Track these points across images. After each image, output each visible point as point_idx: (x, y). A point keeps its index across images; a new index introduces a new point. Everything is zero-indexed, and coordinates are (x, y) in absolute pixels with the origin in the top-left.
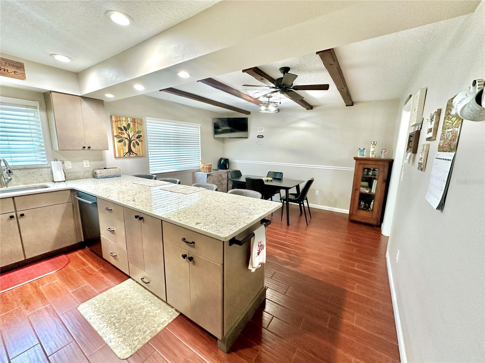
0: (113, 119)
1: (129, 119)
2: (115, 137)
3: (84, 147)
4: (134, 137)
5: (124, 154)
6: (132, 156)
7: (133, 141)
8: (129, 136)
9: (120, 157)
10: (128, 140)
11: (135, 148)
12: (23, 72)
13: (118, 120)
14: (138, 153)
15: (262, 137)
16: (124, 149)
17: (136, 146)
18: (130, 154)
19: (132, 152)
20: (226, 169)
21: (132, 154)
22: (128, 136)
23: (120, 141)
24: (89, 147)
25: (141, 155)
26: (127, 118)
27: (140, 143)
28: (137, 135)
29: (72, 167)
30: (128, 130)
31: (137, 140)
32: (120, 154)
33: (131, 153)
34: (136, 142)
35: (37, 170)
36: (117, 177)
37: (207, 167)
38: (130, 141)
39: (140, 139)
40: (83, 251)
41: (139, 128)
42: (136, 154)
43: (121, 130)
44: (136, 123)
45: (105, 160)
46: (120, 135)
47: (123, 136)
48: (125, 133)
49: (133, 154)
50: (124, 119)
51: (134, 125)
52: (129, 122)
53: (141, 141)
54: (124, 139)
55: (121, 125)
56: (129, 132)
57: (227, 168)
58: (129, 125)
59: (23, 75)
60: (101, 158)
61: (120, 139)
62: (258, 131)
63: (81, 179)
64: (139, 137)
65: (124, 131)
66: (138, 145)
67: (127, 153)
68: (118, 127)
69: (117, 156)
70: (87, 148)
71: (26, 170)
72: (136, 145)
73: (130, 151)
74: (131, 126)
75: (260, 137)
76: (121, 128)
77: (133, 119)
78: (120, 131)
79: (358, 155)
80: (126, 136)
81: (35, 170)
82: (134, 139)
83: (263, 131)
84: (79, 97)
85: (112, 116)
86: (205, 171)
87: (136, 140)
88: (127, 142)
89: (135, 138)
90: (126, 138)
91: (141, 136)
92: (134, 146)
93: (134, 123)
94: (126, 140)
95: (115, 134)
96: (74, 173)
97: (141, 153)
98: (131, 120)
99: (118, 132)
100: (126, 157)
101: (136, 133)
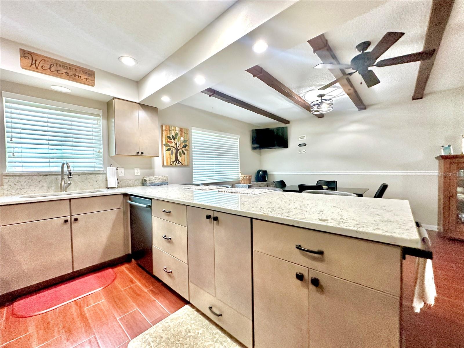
0: (164, 128)
1: (177, 129)
2: (164, 146)
3: (138, 153)
4: (181, 146)
5: (171, 164)
6: (178, 165)
8: (176, 145)
9: (167, 166)
11: (181, 157)
12: (93, 79)
13: (168, 129)
14: (184, 162)
15: (305, 145)
16: (171, 157)
17: (182, 155)
18: (176, 163)
19: (179, 161)
20: (265, 181)
21: (178, 163)
22: (175, 145)
23: (168, 150)
24: (142, 153)
25: (186, 165)
26: (175, 127)
27: (186, 152)
28: (184, 144)
29: (125, 174)
30: (176, 139)
31: (183, 149)
32: (167, 162)
33: (177, 162)
34: (182, 151)
35: (93, 176)
36: (164, 185)
37: (248, 178)
38: (177, 150)
39: (186, 148)
40: (130, 265)
41: (185, 137)
42: (182, 163)
43: (170, 139)
44: (183, 133)
45: (154, 168)
46: (169, 144)
47: (171, 145)
48: (173, 142)
49: (179, 163)
50: (173, 128)
51: (181, 135)
52: (177, 132)
53: (187, 150)
54: (171, 148)
55: (170, 134)
56: (177, 141)
57: (267, 180)
58: (177, 134)
59: (93, 81)
60: (151, 167)
61: (168, 148)
62: (300, 139)
63: (131, 186)
64: (185, 146)
65: (172, 140)
66: (184, 154)
67: (174, 162)
68: (168, 136)
69: (165, 164)
70: (140, 154)
71: (84, 176)
72: (182, 154)
73: (177, 159)
74: (179, 135)
75: (302, 145)
76: (170, 137)
77: (180, 128)
78: (169, 140)
79: (442, 153)
80: (173, 144)
81: (92, 176)
82: (180, 148)
83: (305, 138)
84: (137, 104)
85: (162, 125)
86: (245, 182)
87: (182, 149)
88: (174, 151)
89: (182, 147)
90: (174, 147)
91: (187, 145)
92: (180, 155)
93: (181, 133)
94: (174, 148)
95: (164, 143)
96: (125, 181)
97: (186, 162)
98: (179, 129)
99: (167, 141)
100: (173, 166)
101: (183, 142)
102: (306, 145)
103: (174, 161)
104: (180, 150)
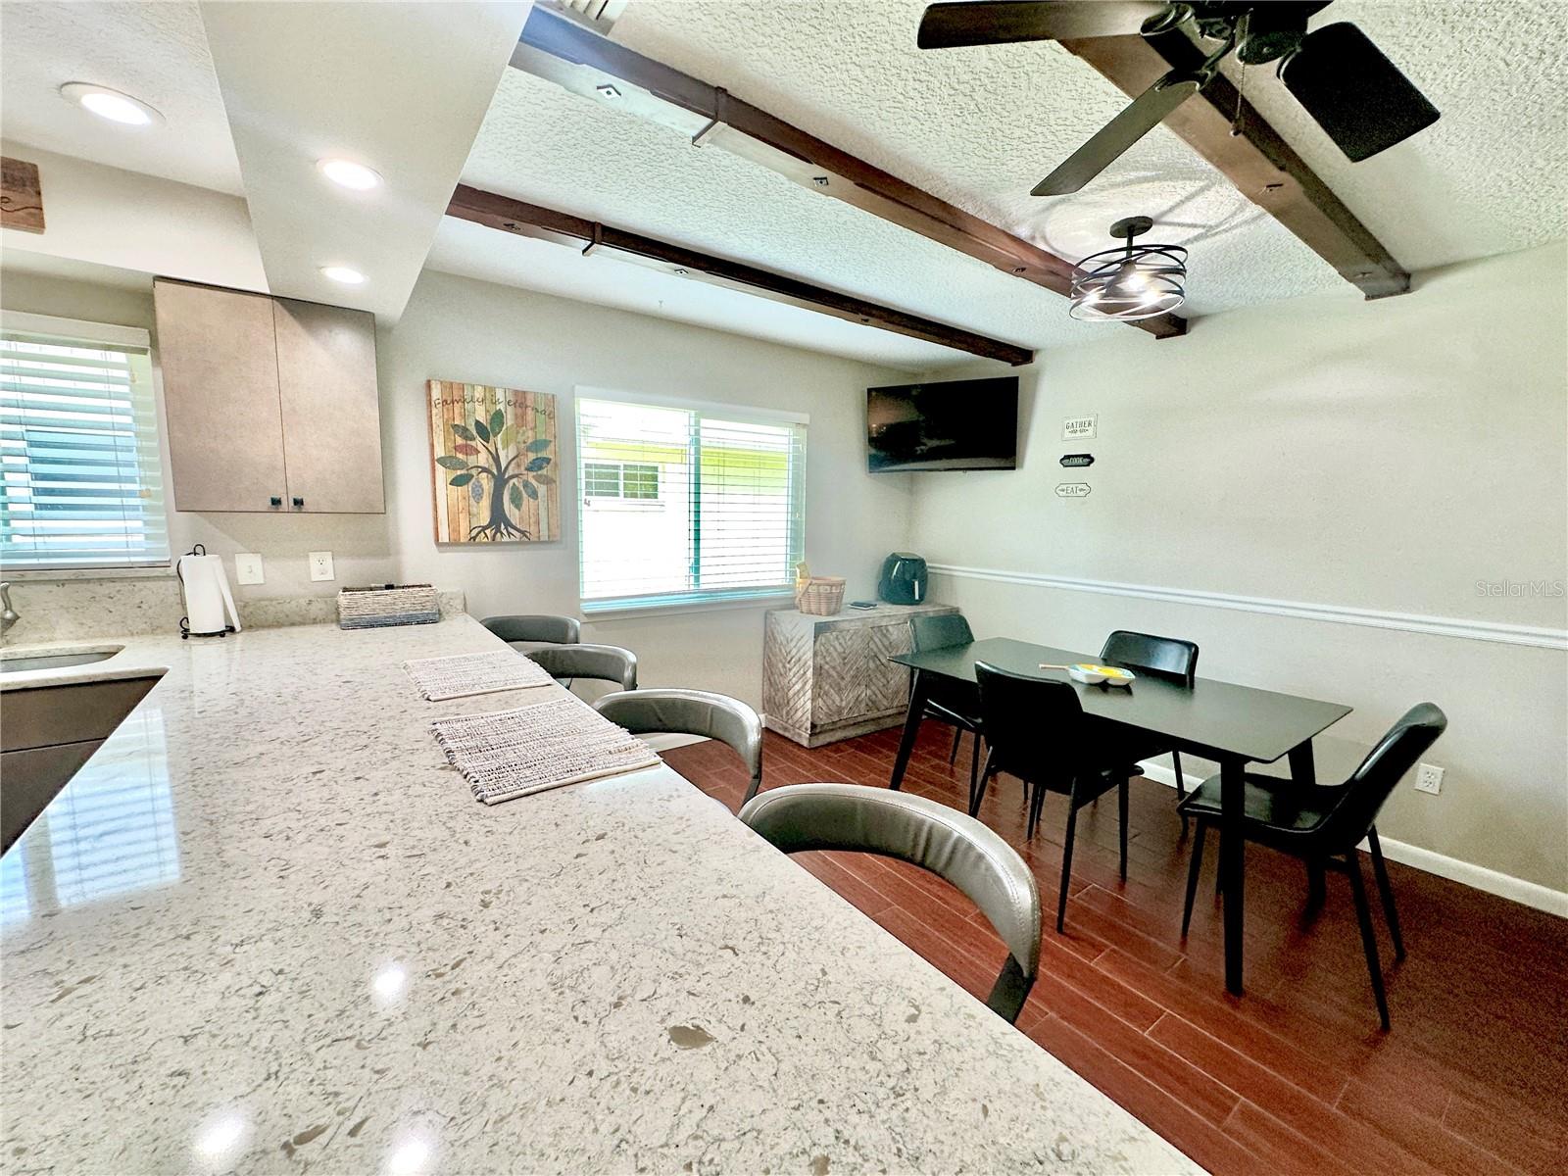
0: (436, 393)
1: (500, 395)
2: (438, 466)
3: (276, 502)
4: (519, 466)
5: (474, 533)
6: (506, 539)
7: (511, 482)
8: (496, 459)
9: (454, 544)
10: (493, 474)
11: (518, 507)
12: (33, 201)
13: (456, 398)
14: (533, 529)
16: (474, 510)
17: (525, 502)
18: (498, 530)
19: (508, 524)
20: (912, 602)
21: (505, 532)
22: (491, 459)
23: (458, 482)
25: (544, 538)
26: (493, 389)
27: (542, 489)
28: (532, 456)
29: (265, 577)
30: (495, 435)
31: (530, 477)
32: (455, 530)
33: (503, 526)
34: (526, 485)
37: (824, 591)
38: (500, 481)
39: (544, 472)
41: (540, 428)
42: (523, 533)
43: (466, 438)
44: (529, 411)
46: (460, 456)
47: (472, 460)
48: (480, 448)
49: (509, 533)
50: (479, 393)
51: (521, 419)
52: (501, 407)
53: (548, 481)
54: (474, 472)
55: (464, 416)
56: (499, 446)
57: (917, 597)
58: (498, 418)
59: (37, 211)
61: (459, 472)
64: (537, 465)
65: (478, 443)
66: (534, 495)
67: (484, 528)
68: (455, 426)
69: (444, 537)
70: (287, 504)
71: (85, 586)
72: (525, 495)
73: (498, 518)
74: (509, 420)
75: (1076, 461)
76: (465, 429)
77: (516, 393)
78: (460, 441)
80: (483, 459)
82: (516, 472)
84: (269, 301)
85: (429, 381)
86: (813, 608)
87: (525, 477)
88: (486, 483)
89: (523, 468)
90: (485, 470)
91: (548, 461)
92: (516, 501)
93: (519, 411)
94: (484, 475)
95: (440, 452)
97: (543, 526)
98: (511, 397)
99: (450, 445)
100: (481, 544)
101: (528, 449)
102: (1092, 460)
103: (486, 523)
104: (515, 480)
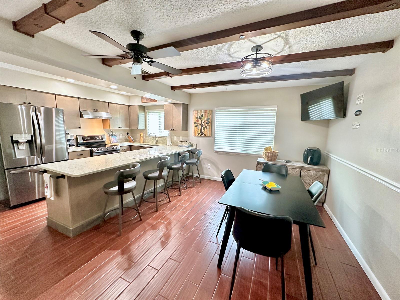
2: (194, 124)
4: (205, 123)
5: (198, 135)
6: (202, 136)
8: (202, 122)
9: (195, 136)
10: (201, 125)
11: (204, 130)
13: (197, 113)
14: (206, 134)
16: (198, 131)
17: (205, 130)
18: (201, 134)
19: (203, 133)
23: (196, 126)
24: (173, 129)
25: (208, 136)
26: (202, 111)
27: (208, 127)
28: (207, 121)
29: (176, 139)
30: (202, 118)
31: (206, 125)
32: (195, 134)
38: (202, 126)
39: (209, 124)
41: (209, 116)
43: (198, 119)
44: (207, 113)
45: (189, 137)
46: (197, 122)
47: (198, 123)
48: (200, 121)
50: (200, 112)
51: (206, 115)
52: (203, 114)
54: (198, 125)
55: (198, 116)
56: (202, 120)
57: (309, 163)
61: (196, 125)
65: (199, 120)
66: (207, 128)
67: (199, 134)
68: (196, 117)
72: (205, 128)
73: (201, 132)
74: (204, 116)
76: (198, 118)
77: (205, 111)
78: (197, 120)
80: (200, 123)
81: (165, 139)
85: (194, 111)
88: (200, 126)
90: (200, 124)
91: (209, 122)
92: (204, 129)
95: (194, 122)
96: (176, 142)
97: (208, 134)
98: (204, 112)
99: (196, 120)
100: (199, 136)
101: (206, 120)
103: (199, 133)
104: (204, 126)
